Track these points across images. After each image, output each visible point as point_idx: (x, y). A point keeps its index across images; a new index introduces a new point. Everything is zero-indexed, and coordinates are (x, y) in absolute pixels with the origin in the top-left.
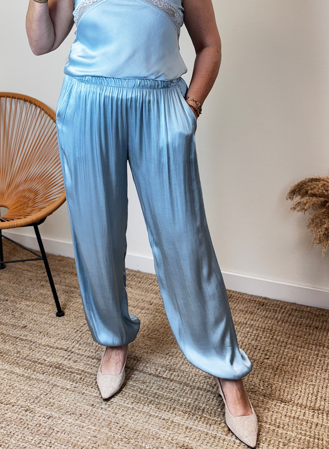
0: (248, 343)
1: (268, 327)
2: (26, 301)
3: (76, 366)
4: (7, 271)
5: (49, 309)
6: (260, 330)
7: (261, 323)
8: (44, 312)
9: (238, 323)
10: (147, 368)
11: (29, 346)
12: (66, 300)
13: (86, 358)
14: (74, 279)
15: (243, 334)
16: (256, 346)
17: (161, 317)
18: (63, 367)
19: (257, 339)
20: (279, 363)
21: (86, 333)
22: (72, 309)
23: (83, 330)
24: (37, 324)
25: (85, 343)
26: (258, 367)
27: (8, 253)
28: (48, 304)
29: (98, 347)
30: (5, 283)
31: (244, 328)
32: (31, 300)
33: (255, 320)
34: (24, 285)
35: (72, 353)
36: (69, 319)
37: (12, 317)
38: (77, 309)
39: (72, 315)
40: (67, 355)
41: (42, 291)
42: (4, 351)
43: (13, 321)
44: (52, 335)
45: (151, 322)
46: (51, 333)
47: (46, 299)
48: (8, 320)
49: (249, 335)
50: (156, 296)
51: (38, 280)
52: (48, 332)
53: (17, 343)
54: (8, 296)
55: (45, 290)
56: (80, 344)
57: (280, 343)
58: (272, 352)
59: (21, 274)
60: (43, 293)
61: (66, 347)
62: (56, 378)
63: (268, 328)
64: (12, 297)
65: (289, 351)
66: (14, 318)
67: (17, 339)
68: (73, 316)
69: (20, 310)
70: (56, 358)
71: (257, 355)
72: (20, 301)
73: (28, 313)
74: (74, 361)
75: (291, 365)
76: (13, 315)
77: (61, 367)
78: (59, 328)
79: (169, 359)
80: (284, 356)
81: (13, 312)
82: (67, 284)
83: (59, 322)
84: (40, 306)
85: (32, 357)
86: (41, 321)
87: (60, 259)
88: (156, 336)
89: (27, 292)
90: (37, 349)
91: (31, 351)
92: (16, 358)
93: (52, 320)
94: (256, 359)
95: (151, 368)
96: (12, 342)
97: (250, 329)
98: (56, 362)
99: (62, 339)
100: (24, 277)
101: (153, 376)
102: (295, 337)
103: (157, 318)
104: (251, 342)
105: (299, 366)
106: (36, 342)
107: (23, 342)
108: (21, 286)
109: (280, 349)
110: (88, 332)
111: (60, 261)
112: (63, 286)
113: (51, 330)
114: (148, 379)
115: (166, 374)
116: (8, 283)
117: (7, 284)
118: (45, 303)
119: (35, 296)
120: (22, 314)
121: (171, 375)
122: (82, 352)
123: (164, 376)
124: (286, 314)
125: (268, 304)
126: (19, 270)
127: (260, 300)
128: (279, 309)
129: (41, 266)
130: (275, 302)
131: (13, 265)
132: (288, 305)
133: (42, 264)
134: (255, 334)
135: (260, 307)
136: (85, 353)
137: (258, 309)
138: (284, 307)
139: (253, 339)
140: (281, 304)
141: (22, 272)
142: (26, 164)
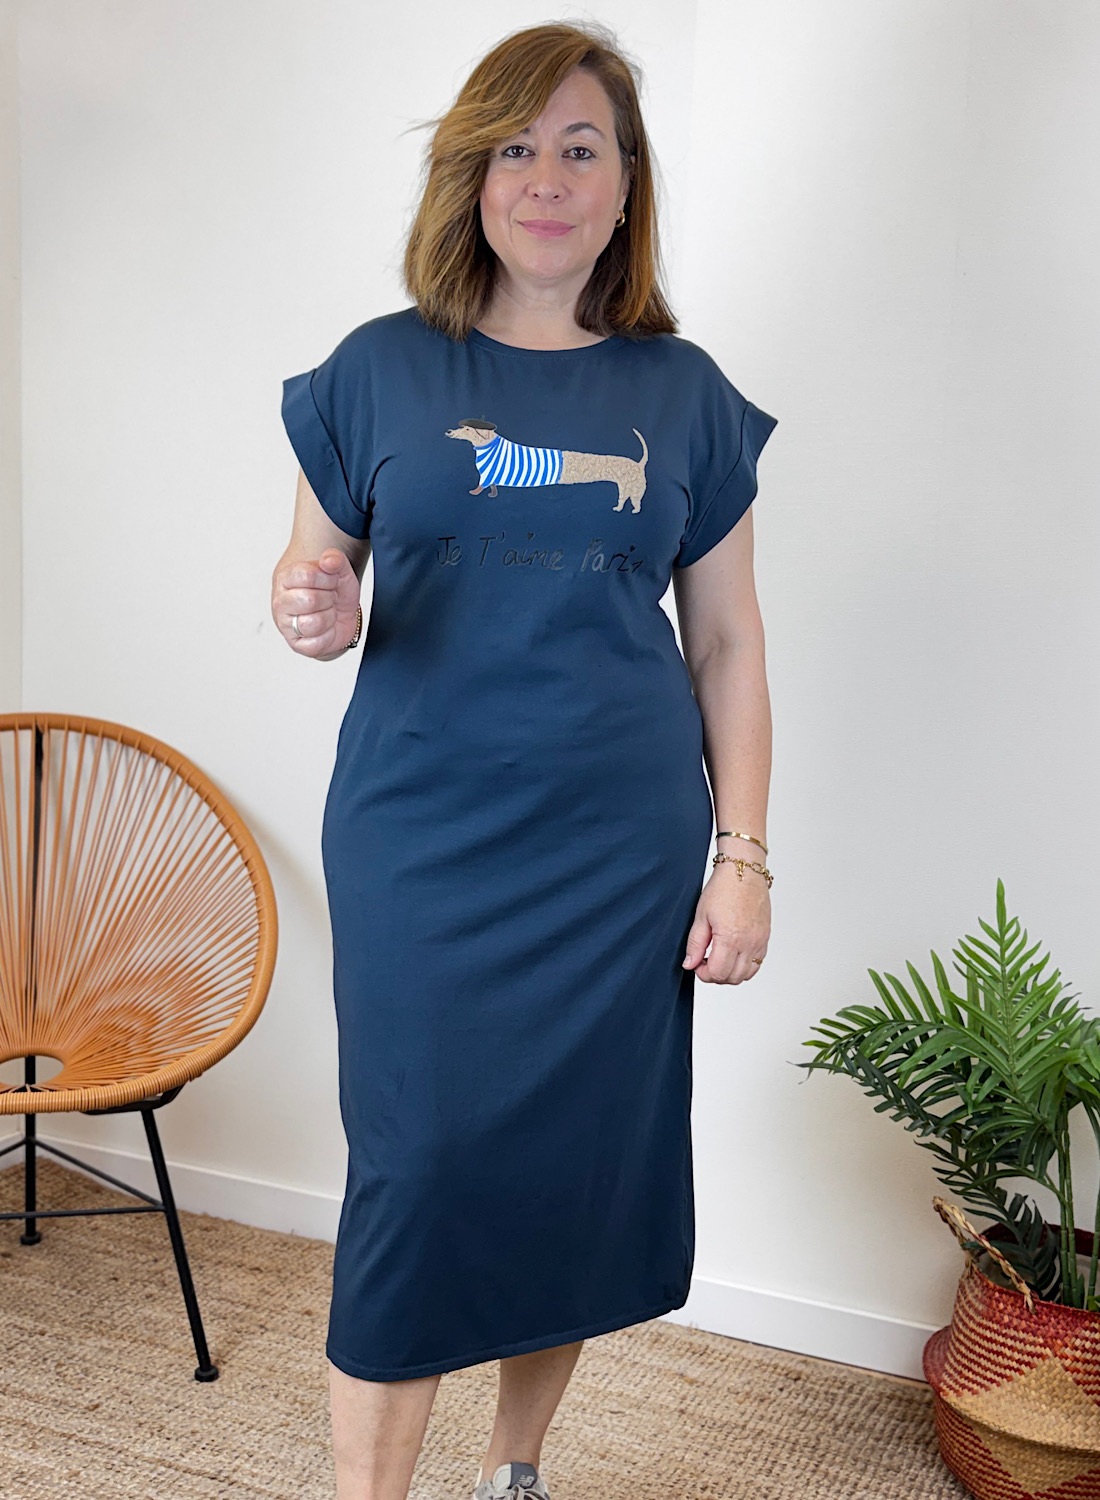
0: (745, 1481)
1: (805, 1441)
2: (99, 1336)
4: (46, 1251)
5: (169, 1362)
6: (784, 1447)
7: (786, 1428)
8: (154, 1370)
9: (719, 1424)
11: (105, 1460)
12: (221, 1339)
14: (245, 1282)
15: (732, 1455)
19: (771, 1471)
21: (277, 1431)
22: (237, 1365)
23: (267, 1424)
24: (130, 1403)
25: (271, 1461)
27: (47, 1200)
28: (166, 1347)
29: (307, 1471)
30: (37, 1284)
31: (736, 1439)
32: (116, 1335)
33: (771, 1418)
34: (95, 1293)
35: (231, 1484)
36: (227, 1390)
37: (57, 1380)
39: (236, 1379)
40: (218, 1490)
41: (150, 1312)
42: (29, 1470)
43: (59, 1392)
44: (175, 1434)
45: (468, 1410)
46: (172, 1424)
47: (160, 1334)
48: (43, 1388)
49: (749, 1460)
51: (137, 1280)
52: (163, 1424)
53: (70, 1451)
54: (45, 1321)
55: (158, 1309)
56: (256, 1462)
57: (837, 1484)
59: (85, 1263)
60: (153, 1317)
61: (215, 1468)
63: (807, 1443)
64: (57, 1324)
66: (62, 1384)
67: (69, 1438)
68: (238, 1384)
69: (81, 1362)
72: (81, 1337)
73: (104, 1370)
76: (58, 1373)
81: (59, 1365)
82: (224, 1296)
83: (197, 1397)
84: (143, 1352)
85: (116, 1491)
86: (143, 1394)
89: (102, 1313)
90: (130, 1468)
91: (112, 1472)
92: (64, 1492)
93: (176, 1391)
96: (54, 1448)
97: (754, 1443)
99: (203, 1449)
100: (96, 1270)
102: (882, 1469)
104: (752, 1478)
106: (127, 1450)
107: (88, 1448)
108: (87, 1293)
110: (281, 1429)
111: (206, 1229)
112: (213, 1299)
113: (174, 1421)
116: (47, 1284)
117: (44, 1286)
118: (157, 1345)
119: (127, 1323)
120: (86, 1372)
122: (260, 1482)
124: (863, 1407)
125: (813, 1378)
126: (80, 1249)
127: (791, 1365)
128: (842, 1391)
129: (149, 1242)
130: (833, 1373)
131: (64, 1237)
132: (871, 1382)
133: (151, 1237)
134: (768, 1456)
135: (787, 1384)
136: (269, 1486)
137: (781, 1390)
138: (859, 1388)
139: (761, 1469)
140: (850, 1380)
141: (90, 1255)
142: (118, 937)
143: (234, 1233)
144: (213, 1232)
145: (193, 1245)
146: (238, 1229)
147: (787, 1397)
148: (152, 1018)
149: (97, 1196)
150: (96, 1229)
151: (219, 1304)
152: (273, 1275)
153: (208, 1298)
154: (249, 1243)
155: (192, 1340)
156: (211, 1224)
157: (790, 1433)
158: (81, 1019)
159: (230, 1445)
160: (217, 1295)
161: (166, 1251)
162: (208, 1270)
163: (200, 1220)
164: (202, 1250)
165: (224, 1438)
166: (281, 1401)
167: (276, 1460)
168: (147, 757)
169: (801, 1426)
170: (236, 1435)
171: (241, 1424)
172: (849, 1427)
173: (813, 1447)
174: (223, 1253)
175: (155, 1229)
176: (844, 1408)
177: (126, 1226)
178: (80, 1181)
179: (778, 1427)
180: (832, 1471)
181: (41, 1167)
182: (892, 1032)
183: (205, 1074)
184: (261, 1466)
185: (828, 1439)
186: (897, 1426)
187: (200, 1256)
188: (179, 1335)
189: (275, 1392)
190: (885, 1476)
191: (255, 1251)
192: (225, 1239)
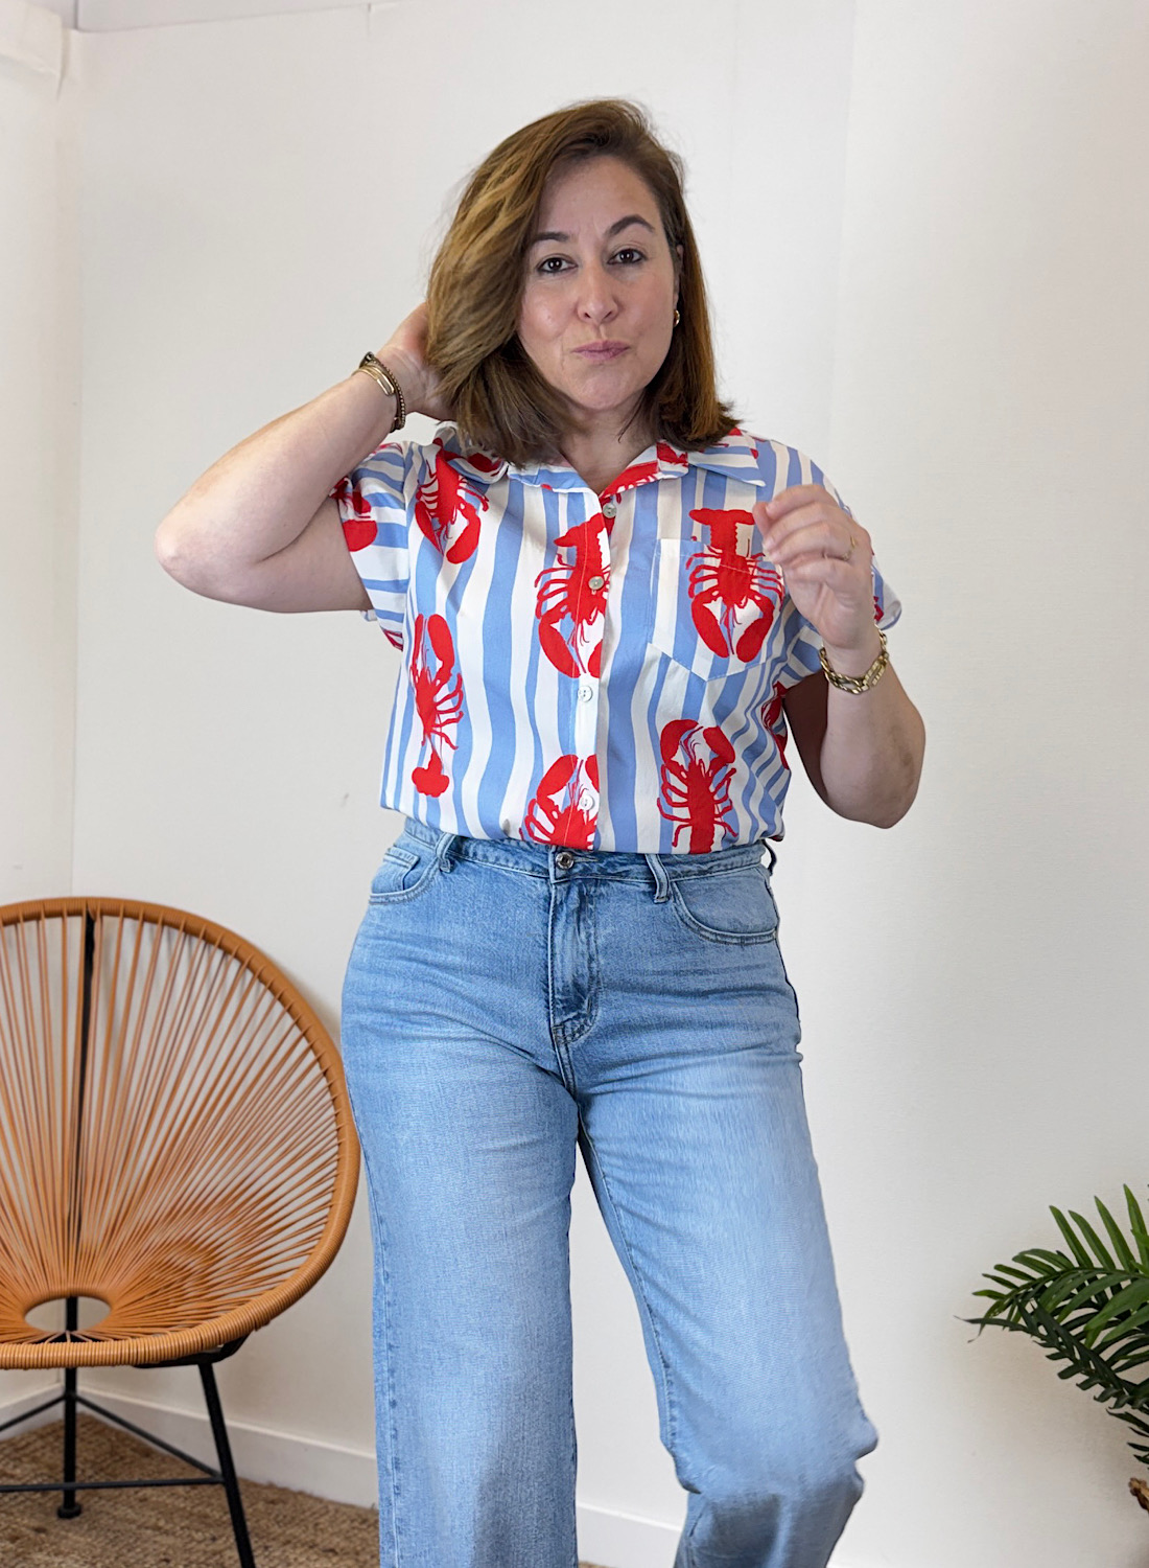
4: (86, 1527)
51: (191, 1562)
59: (131, 1541)
100: (144, 1550)
111: (273, 1502)
126: (126, 1524)
129: (206, 1516)
131: (107, 1508)
133: (208, 1510)
141: (138, 1532)
142: (176, 1157)
143: (305, 1507)
144: (280, 1506)
145: (257, 1521)
146: (311, 1502)
148: (211, 1254)
149: (146, 1461)
150: (144, 1500)
152: (350, 1558)
154: (322, 1520)
156: (280, 1496)
158: (131, 1255)
161: (225, 1528)
162: (274, 1551)
163: (265, 1491)
164: (268, 1527)
168: (213, 948)
174: (292, 1531)
175: (213, 1501)
177: (179, 1497)
178: (127, 1442)
181: (83, 1426)
182: (1078, 1282)
183: (274, 1322)
187: (265, 1534)
191: (330, 1530)
192: (294, 1515)
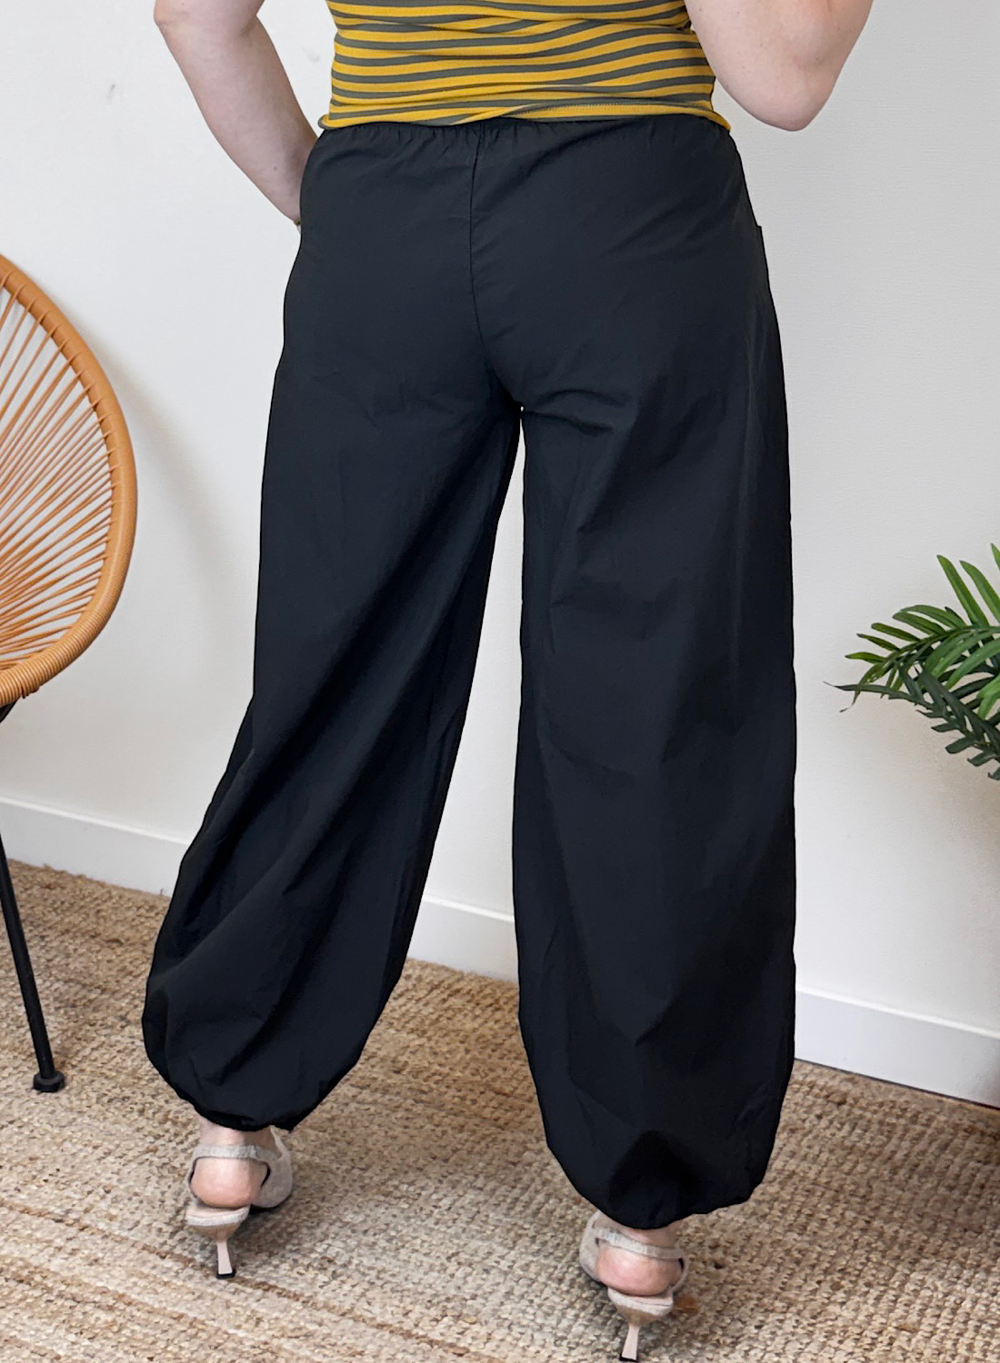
0: (769, 1241)
1: (852, 1187)
3: (95, 1277)
6: (823, 1194)
7: (825, 1169)
10: (369, 1304)
12: (69, 1034)
13: (134, 1251)
14: (100, 958)
16: (800, 1251)
17: (437, 1119)
18: (45, 1278)
19: (805, 1228)
20: (884, 1321)
21: (142, 1159)
22: (89, 1069)
23: (128, 1149)
25: (135, 1198)
26: (799, 1331)
35: (82, 1230)
36: (76, 1104)
38: (110, 1070)
39: (88, 1088)
40: (65, 1237)
44: (9, 1161)
45: (395, 1138)
49: (776, 1212)
50: (417, 1042)
56: (115, 1200)
57: (896, 1248)
58: (858, 1276)
61: (61, 1206)
62: (16, 1314)
63: (854, 1191)
65: (927, 1277)
68: (91, 1094)
70: (22, 1247)
71: (800, 1287)
74: (88, 1257)
75: (930, 1329)
77: (38, 1278)
78: (35, 1134)
79: (459, 1274)
80: (904, 1298)
82: (73, 977)
83: (37, 1110)
87: (47, 879)
88: (412, 1189)
93: (11, 1103)
94: (796, 1301)
95: (385, 1305)
97: (782, 1189)
98: (21, 1259)
99: (46, 1181)
101: (391, 1332)
102: (957, 1229)
103: (419, 1122)
104: (780, 1238)
105: (961, 1334)
109: (894, 1271)
110: (147, 1156)
111: (48, 887)
112: (58, 980)
114: (371, 1342)
115: (441, 1327)
121: (462, 1333)
122: (121, 1228)
123: (435, 1336)
124: (930, 1144)
125: (863, 1103)
127: (835, 1083)
128: (902, 1121)
130: (891, 1097)
132: (942, 1110)
134: (801, 1207)
135: (827, 1109)
136: (133, 1232)
137: (819, 1117)
138: (926, 1117)
139: (791, 1225)
140: (913, 1106)
143: (86, 893)
144: (57, 891)
145: (31, 909)
146: (91, 887)
147: (828, 1127)
151: (66, 987)
152: (136, 949)
153: (52, 979)
154: (104, 907)
155: (29, 1035)
156: (55, 880)
157: (832, 1177)
159: (81, 1176)
160: (63, 975)
162: (51, 941)
163: (41, 874)
164: (42, 915)
165: (73, 1167)
166: (148, 1118)
167: (142, 1197)
169: (846, 1167)
170: (87, 1163)
171: (95, 1148)
172: (912, 1171)
173: (864, 1197)
174: (72, 918)
176: (905, 1144)
179: (815, 1168)
180: (890, 1230)
182: (971, 643)
184: (121, 1206)
185: (883, 1186)
186: (979, 1170)
187: (40, 922)
188: (14, 1028)
189: (140, 1107)
190: (961, 1238)
191: (113, 917)
192: (72, 901)
